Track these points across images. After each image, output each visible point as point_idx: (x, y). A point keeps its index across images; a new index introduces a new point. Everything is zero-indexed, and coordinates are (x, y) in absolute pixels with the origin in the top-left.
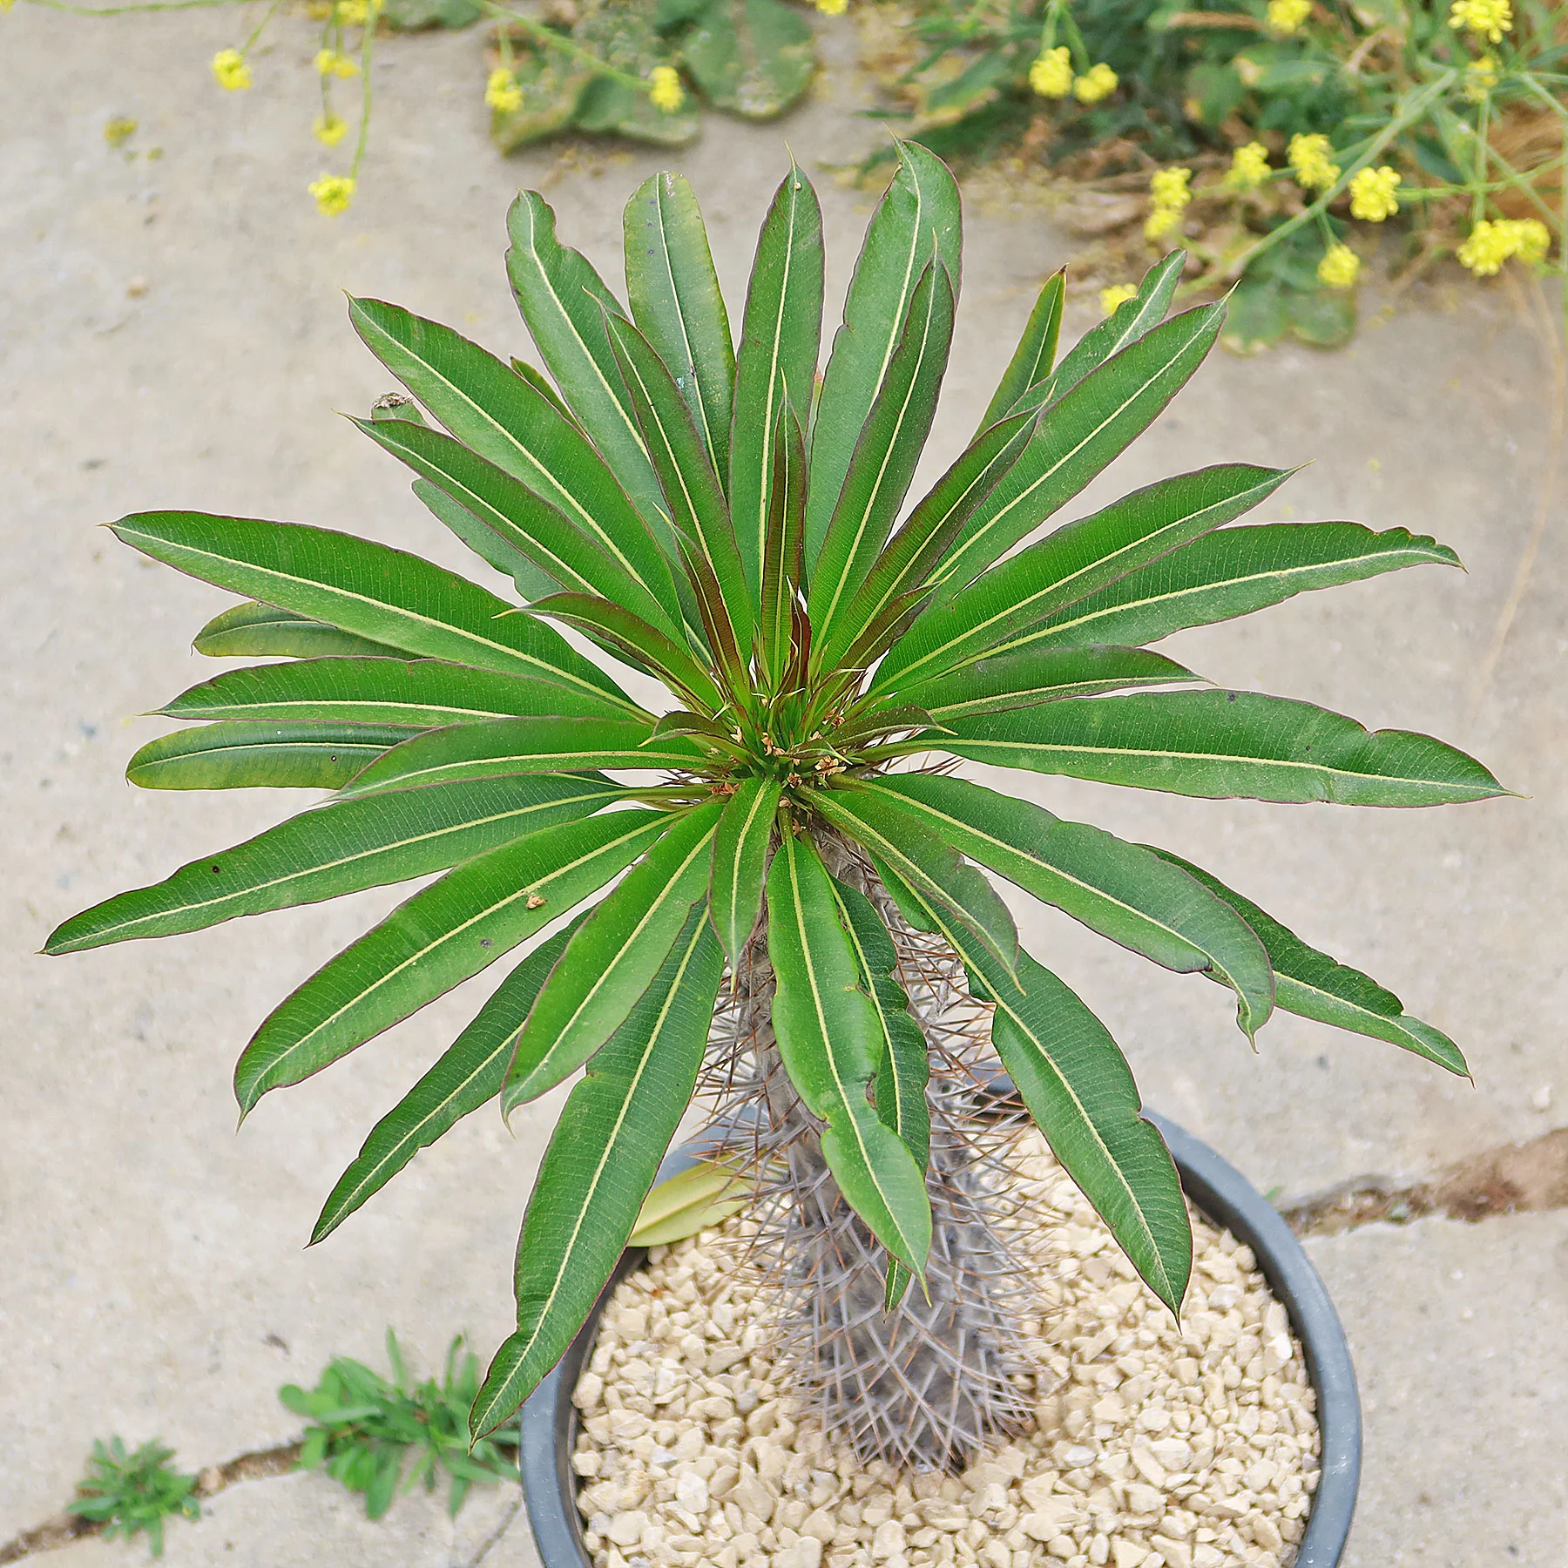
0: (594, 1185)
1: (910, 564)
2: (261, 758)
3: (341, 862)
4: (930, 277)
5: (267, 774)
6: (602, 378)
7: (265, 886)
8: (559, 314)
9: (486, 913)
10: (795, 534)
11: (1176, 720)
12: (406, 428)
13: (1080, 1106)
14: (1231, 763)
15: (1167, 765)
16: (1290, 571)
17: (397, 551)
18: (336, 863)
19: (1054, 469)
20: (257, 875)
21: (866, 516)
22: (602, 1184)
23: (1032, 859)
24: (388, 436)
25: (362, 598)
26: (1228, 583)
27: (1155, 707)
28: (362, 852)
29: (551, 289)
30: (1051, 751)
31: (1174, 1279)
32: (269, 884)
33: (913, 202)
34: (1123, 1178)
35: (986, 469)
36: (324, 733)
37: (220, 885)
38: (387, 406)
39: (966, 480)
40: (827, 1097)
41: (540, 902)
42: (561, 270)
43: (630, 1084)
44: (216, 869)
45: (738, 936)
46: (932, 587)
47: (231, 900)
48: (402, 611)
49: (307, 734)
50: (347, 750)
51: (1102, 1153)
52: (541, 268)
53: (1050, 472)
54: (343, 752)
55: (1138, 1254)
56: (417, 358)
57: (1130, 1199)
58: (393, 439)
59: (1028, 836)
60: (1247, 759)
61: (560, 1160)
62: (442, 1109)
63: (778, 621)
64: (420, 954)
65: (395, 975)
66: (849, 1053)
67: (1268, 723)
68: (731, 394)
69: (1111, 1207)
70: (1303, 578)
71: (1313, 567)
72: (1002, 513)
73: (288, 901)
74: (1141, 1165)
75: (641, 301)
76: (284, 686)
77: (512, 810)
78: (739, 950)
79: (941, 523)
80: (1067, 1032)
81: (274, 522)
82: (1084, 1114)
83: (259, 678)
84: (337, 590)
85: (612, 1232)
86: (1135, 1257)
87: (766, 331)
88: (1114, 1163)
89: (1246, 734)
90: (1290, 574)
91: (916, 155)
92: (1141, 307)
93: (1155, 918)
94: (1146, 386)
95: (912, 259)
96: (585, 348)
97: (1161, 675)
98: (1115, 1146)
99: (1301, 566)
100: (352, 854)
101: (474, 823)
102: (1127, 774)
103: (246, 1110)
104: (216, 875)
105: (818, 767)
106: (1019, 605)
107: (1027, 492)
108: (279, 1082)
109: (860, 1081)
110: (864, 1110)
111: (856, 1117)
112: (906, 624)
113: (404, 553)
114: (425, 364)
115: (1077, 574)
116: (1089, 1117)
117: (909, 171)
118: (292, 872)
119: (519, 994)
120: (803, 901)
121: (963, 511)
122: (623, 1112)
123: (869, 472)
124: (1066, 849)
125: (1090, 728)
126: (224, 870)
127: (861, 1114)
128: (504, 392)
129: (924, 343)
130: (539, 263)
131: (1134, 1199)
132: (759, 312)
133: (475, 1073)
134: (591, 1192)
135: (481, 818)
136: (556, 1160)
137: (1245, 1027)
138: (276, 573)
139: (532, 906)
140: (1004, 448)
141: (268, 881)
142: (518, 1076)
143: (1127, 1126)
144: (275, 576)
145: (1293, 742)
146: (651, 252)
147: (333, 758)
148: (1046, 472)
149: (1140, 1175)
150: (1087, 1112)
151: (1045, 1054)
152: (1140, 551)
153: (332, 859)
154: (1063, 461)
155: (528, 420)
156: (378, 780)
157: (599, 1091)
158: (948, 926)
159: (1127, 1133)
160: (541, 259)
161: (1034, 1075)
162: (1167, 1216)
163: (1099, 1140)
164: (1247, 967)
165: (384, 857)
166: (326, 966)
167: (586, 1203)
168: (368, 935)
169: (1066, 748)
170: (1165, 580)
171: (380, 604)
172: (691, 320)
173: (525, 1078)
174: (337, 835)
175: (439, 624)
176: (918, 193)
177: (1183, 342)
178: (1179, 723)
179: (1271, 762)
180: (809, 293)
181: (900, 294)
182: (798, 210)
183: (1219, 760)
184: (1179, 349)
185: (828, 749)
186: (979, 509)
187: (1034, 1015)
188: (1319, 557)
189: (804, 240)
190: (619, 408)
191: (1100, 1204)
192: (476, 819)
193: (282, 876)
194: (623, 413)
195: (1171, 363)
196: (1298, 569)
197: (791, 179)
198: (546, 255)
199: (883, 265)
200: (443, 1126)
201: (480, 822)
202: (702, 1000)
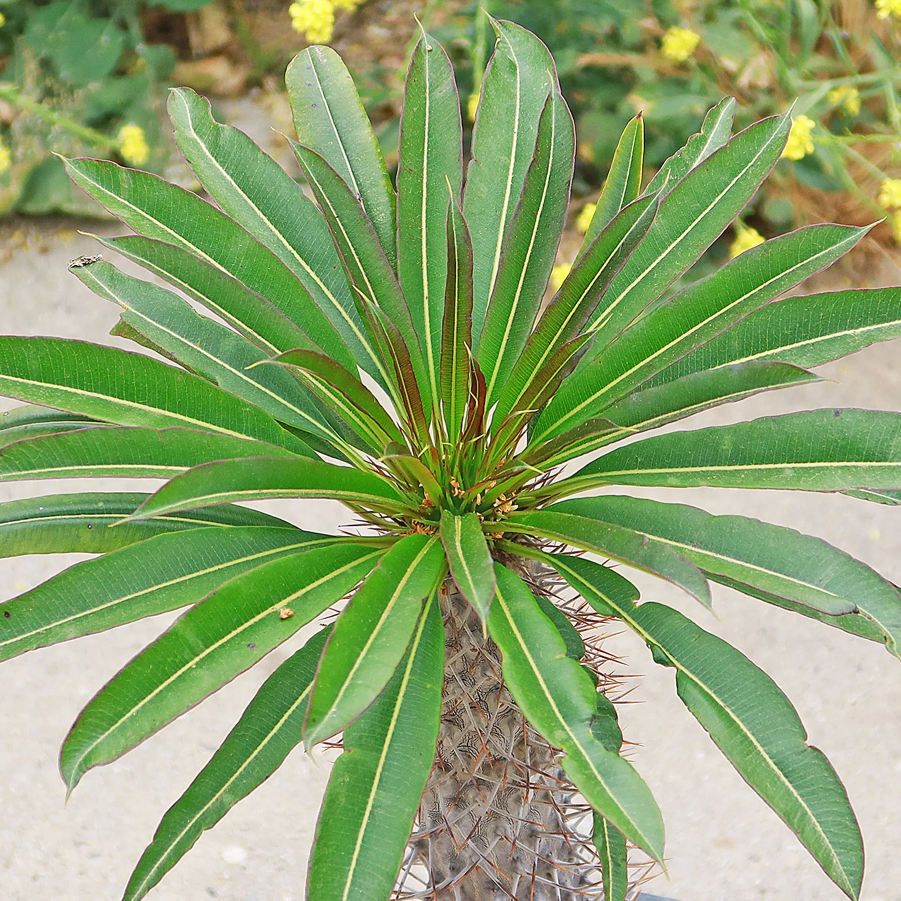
0: (359, 842)
1: (563, 327)
2: (27, 531)
3: (109, 604)
4: (550, 106)
5: (34, 543)
6: (269, 223)
7: (48, 627)
8: (223, 178)
9: (246, 625)
10: (465, 310)
11: (792, 436)
12: (141, 242)
13: (756, 743)
14: (842, 468)
15: (791, 473)
16: (861, 329)
17: (130, 353)
18: (105, 606)
19: (667, 252)
20: (41, 618)
21: (516, 300)
22: (366, 839)
23: (693, 549)
24: (127, 250)
25: (101, 396)
26: (813, 341)
27: (775, 428)
28: (125, 595)
29: (213, 159)
30: (692, 472)
31: (851, 875)
32: (51, 626)
33: (513, 67)
34: (799, 797)
35: (621, 244)
36: (79, 507)
37: (10, 628)
38: (82, 265)
39: (605, 253)
40: (559, 734)
41: (291, 613)
42: (221, 143)
43: (379, 759)
44: (7, 615)
45: (480, 599)
46: (591, 333)
47: (21, 640)
48: (135, 405)
49: (64, 508)
50: (99, 520)
51: (779, 778)
52: (202, 145)
53: (663, 255)
54: (97, 521)
55: (820, 855)
56: (126, 203)
57: (807, 813)
58: (130, 251)
59: (687, 531)
60: (854, 463)
61: (331, 821)
62: (217, 800)
63: (453, 387)
64: (197, 659)
65: (180, 676)
66: (571, 702)
67: (868, 432)
68: (394, 213)
69: (793, 818)
70: (873, 334)
71: (880, 326)
72: (627, 291)
73: (72, 635)
74: (813, 785)
75: (311, 144)
76: (60, 455)
77: (246, 556)
78: (484, 607)
79: (586, 291)
80: (738, 684)
81: (24, 337)
82: (760, 749)
83: (39, 447)
84: (79, 391)
85: (382, 876)
86: (818, 856)
87: (417, 162)
88: (790, 786)
89: (852, 442)
90: (862, 332)
91: (510, 31)
92: (706, 141)
93: (804, 580)
94: (733, 182)
95: (518, 110)
96: (250, 202)
97: (791, 381)
98: (789, 772)
99: (870, 325)
100: (118, 598)
101: (216, 568)
102: (757, 481)
103: (71, 787)
104: (8, 620)
105: (495, 505)
106: (655, 355)
107: (647, 272)
108: (98, 761)
109: (583, 721)
110: (592, 742)
111: (585, 749)
112: (572, 365)
113: (136, 354)
114: (134, 207)
115: (701, 325)
116: (765, 751)
117: (506, 43)
118: (70, 615)
119: (271, 702)
120: (507, 599)
121: (605, 278)
122: (376, 781)
123: (516, 263)
124: (721, 537)
125: (722, 450)
126: (13, 615)
127: (588, 746)
128: (204, 223)
129: (551, 158)
130: (199, 141)
131: (810, 813)
132: (410, 146)
133: (241, 769)
134: (358, 847)
135: (222, 563)
136: (329, 820)
137: (893, 651)
138: (25, 381)
139: (285, 616)
140: (634, 226)
141: (51, 623)
142: (314, 721)
143: (797, 754)
144: (25, 383)
145: (891, 446)
146: (314, 105)
147: (90, 527)
148: (660, 254)
149: (813, 792)
150: (763, 746)
151: (721, 703)
152: (753, 299)
153: (102, 603)
154: (673, 245)
155: (226, 245)
156: (163, 505)
157: (355, 764)
158: (627, 612)
159: (799, 759)
160: (201, 137)
161: (717, 718)
162: (840, 824)
163: (775, 768)
164: (886, 608)
165: (146, 597)
166: (127, 666)
167: (355, 856)
168: (157, 640)
169: (704, 469)
170: (764, 340)
171: (116, 400)
172: (354, 156)
173: (319, 722)
174: (104, 582)
175: (167, 413)
176: (516, 60)
177: (760, 146)
178: (796, 439)
179: (874, 464)
180: (449, 129)
181: (512, 136)
182: (431, 67)
183: (831, 466)
184: (756, 152)
185: (523, 465)
186: (619, 275)
187: (709, 673)
188: (883, 317)
189: (439, 89)
190: (286, 244)
191: (784, 814)
192: (218, 565)
193: (61, 618)
194: (290, 248)
195: (752, 163)
196: (868, 328)
197: (423, 43)
198: (205, 134)
199: (497, 113)
200: (221, 811)
201: (221, 566)
202: (431, 687)
